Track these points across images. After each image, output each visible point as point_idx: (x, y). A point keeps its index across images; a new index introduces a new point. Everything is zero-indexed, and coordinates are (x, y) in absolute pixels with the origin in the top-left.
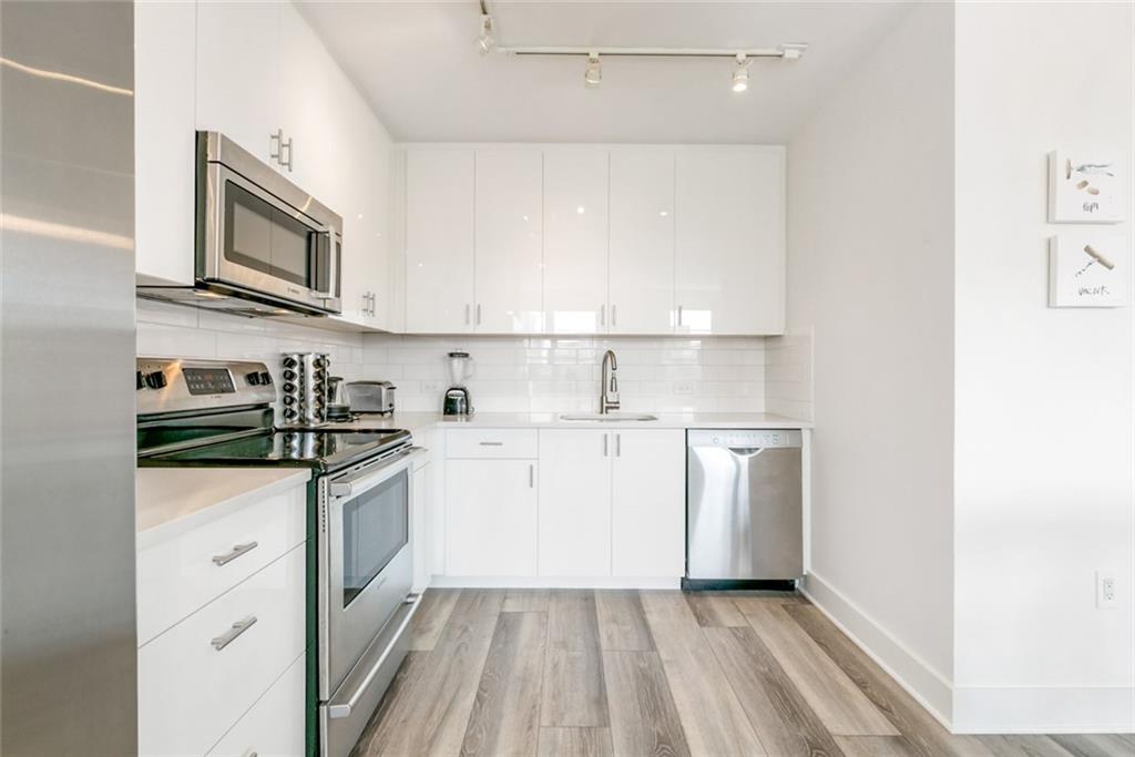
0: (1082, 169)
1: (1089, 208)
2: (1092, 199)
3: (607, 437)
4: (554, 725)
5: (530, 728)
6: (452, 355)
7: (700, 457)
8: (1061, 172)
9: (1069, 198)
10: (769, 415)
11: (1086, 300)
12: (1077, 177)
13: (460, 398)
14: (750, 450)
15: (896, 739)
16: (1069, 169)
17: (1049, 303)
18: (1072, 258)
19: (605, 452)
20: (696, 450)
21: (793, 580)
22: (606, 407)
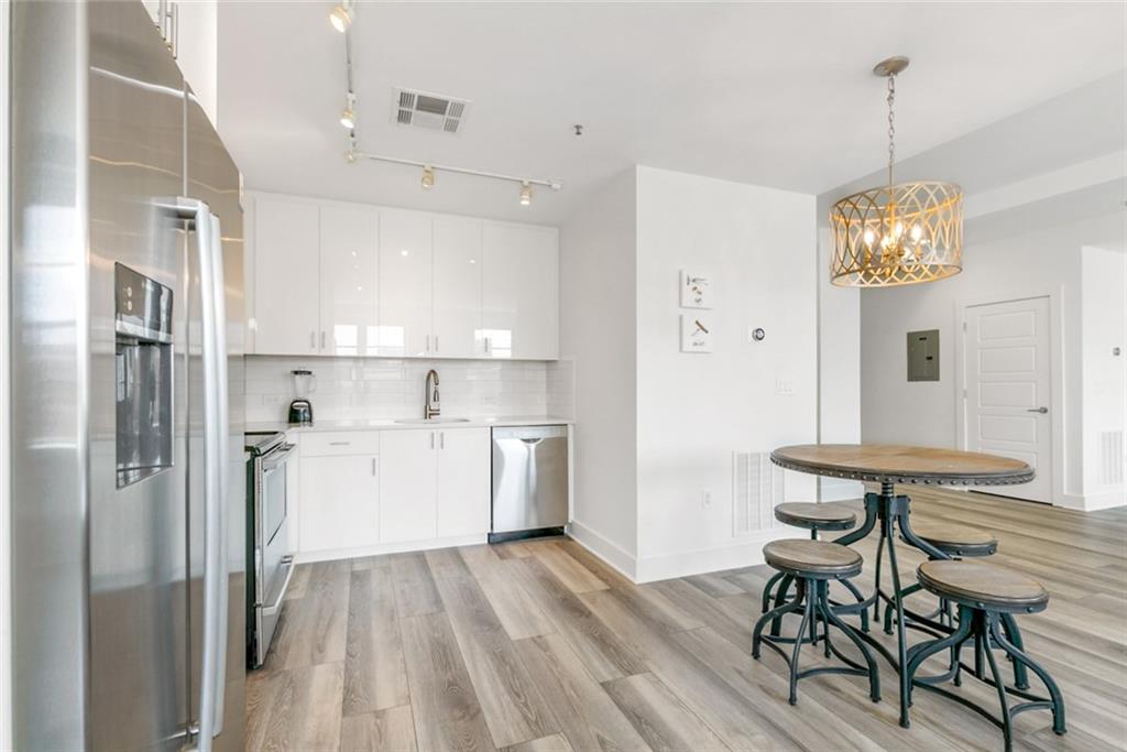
0: (694, 281)
1: (697, 301)
2: (700, 296)
3: (433, 434)
4: (408, 616)
5: (392, 620)
6: (296, 373)
7: (502, 448)
8: (685, 281)
9: (689, 296)
10: (550, 417)
11: (696, 349)
12: (692, 285)
13: (302, 410)
14: (534, 440)
15: (608, 591)
16: (688, 280)
17: (680, 349)
18: (690, 327)
19: (433, 446)
20: (499, 442)
21: (562, 528)
22: (429, 414)
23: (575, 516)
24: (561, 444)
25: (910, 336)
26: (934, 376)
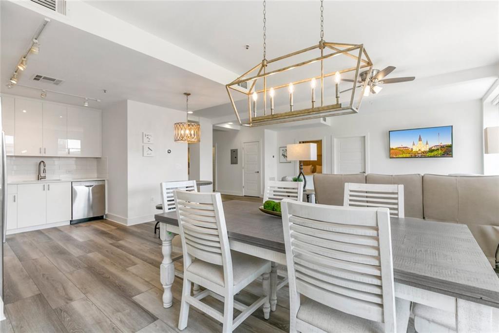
1: (149, 141)
3: (44, 186)
8: (144, 136)
9: (146, 140)
10: (98, 178)
11: (148, 155)
12: (147, 137)
14: (91, 186)
16: (146, 135)
17: (143, 156)
18: (146, 149)
19: (44, 190)
20: (75, 187)
21: (103, 216)
22: (39, 178)
23: (108, 211)
24: (102, 188)
25: (231, 150)
26: (236, 163)
